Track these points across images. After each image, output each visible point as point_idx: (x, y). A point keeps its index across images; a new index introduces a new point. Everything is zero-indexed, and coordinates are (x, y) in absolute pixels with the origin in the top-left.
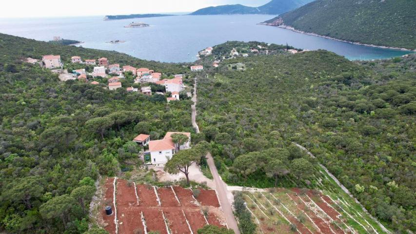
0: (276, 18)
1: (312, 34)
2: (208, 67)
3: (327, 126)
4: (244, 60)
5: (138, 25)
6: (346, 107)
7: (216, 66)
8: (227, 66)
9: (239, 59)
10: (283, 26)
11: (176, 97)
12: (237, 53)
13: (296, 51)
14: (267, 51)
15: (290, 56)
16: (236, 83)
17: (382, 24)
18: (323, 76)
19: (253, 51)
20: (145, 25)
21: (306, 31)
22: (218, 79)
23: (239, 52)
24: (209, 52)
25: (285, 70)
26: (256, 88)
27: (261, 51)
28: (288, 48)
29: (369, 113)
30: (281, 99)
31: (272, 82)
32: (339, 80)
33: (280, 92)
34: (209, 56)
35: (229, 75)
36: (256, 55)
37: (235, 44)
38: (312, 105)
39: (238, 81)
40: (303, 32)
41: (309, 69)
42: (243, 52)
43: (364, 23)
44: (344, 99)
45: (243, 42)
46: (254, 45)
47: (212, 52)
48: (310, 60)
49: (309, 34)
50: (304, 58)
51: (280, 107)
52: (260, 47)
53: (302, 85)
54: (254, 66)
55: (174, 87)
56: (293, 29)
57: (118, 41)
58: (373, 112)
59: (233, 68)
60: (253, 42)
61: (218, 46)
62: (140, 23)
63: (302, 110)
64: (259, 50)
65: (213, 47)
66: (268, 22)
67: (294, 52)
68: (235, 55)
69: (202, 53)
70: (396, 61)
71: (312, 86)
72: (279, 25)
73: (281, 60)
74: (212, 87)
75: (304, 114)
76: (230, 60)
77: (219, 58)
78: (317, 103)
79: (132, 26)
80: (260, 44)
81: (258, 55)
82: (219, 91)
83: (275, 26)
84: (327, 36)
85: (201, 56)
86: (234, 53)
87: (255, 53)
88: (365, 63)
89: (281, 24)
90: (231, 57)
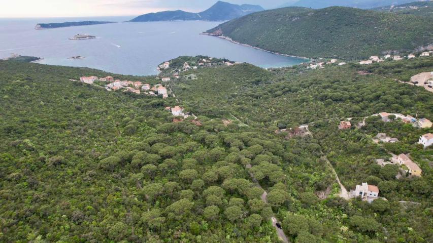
0: (217, 28)
1: (245, 45)
2: (173, 78)
3: (239, 104)
4: (195, 72)
5: (84, 37)
6: (251, 96)
7: (178, 77)
8: (185, 76)
9: (191, 71)
10: (222, 37)
11: (165, 96)
12: (188, 66)
13: (230, 64)
14: (210, 64)
15: (225, 68)
16: (194, 88)
17: (293, 39)
18: (244, 81)
19: (200, 64)
20: (91, 37)
21: (241, 42)
22: (182, 86)
23: (189, 65)
24: (167, 66)
25: (222, 78)
26: (205, 90)
27: (206, 64)
28: (225, 60)
29: (260, 98)
30: (219, 94)
31: (214, 86)
32: (253, 83)
33: (219, 91)
34: (168, 69)
35: (187, 83)
36: (202, 67)
37: (185, 59)
38: (234, 96)
39: (194, 86)
40: (238, 43)
41: (236, 76)
42: (193, 65)
43: (281, 38)
44: (250, 92)
45: (191, 57)
46: (199, 58)
47: (170, 65)
48: (237, 71)
49: (243, 45)
50: (234, 69)
51: (218, 98)
52: (204, 60)
53: (231, 87)
54: (202, 76)
55: (163, 91)
56: (231, 39)
57: (79, 57)
58: (261, 98)
59: (189, 78)
60: (199, 56)
61: (172, 60)
62: (85, 35)
63: (229, 98)
64: (204, 63)
65: (169, 61)
66: (210, 32)
67: (229, 64)
68: (188, 68)
69: (162, 66)
70: (294, 68)
71: (236, 87)
72: (219, 35)
73: (219, 71)
74: (181, 90)
75: (229, 100)
76: (185, 72)
77: (176, 71)
78: (237, 95)
79: (78, 38)
80: (204, 57)
81: (204, 67)
82: (186, 92)
83: (216, 36)
84: (256, 47)
85: (161, 69)
86: (186, 66)
87: (201, 65)
88: (274, 70)
89: (221, 35)
90: (184, 69)
